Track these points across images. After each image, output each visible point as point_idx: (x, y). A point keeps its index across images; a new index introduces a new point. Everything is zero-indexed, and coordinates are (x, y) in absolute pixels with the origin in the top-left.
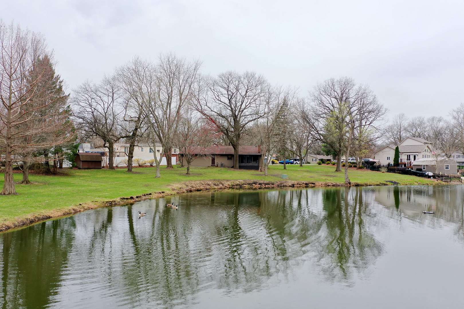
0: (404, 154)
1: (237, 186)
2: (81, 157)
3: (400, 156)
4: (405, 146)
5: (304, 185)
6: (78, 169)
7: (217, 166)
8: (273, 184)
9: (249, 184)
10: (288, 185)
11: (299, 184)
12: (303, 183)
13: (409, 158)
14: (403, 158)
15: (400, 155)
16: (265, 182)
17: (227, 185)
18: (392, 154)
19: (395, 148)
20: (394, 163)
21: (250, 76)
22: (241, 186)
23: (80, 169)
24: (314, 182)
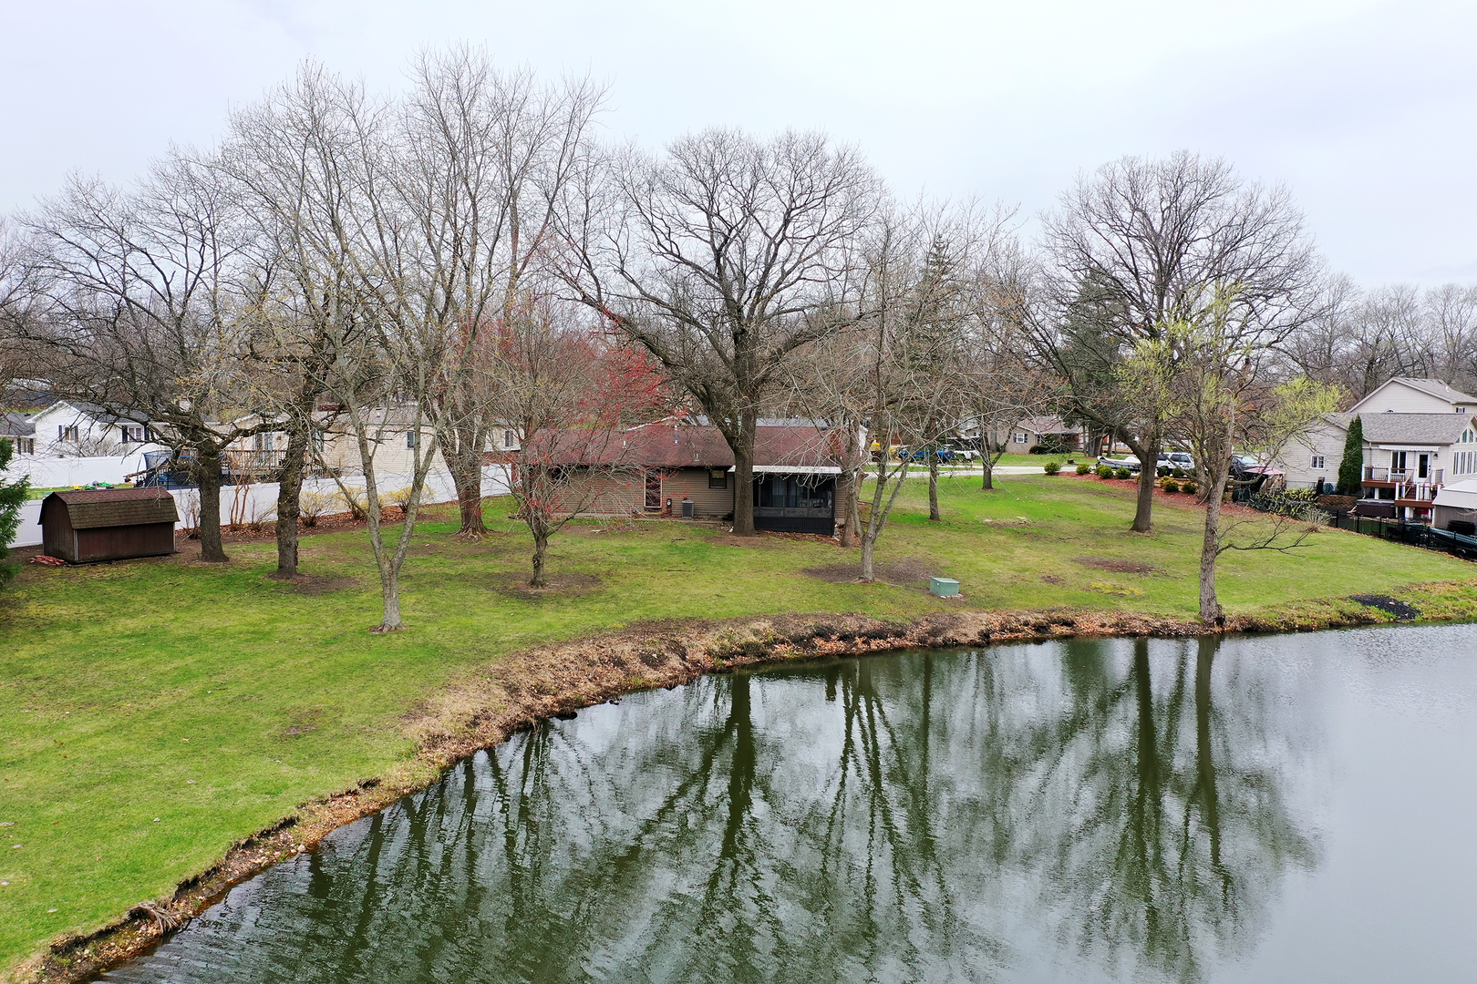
0: (1382, 447)
1: (744, 655)
2: (73, 513)
3: (1366, 454)
4: (1383, 417)
5: (1032, 633)
6: (62, 564)
7: (669, 513)
8: (899, 635)
9: (798, 640)
10: (963, 640)
11: (1011, 631)
12: (1026, 624)
13: (1399, 461)
14: (1378, 464)
15: (1364, 453)
16: (868, 626)
17: (699, 656)
18: (1333, 447)
19: (1347, 425)
20: (1340, 483)
21: (803, 155)
22: (763, 655)
23: (74, 563)
24: (1070, 616)
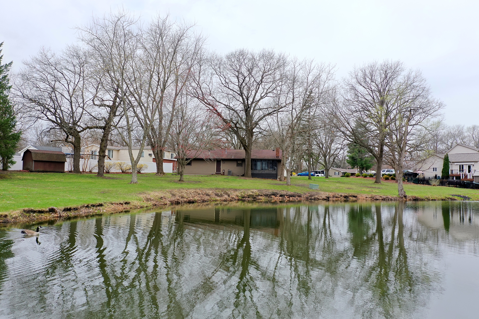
0: (455, 164)
1: (249, 198)
2: (33, 155)
3: (450, 166)
4: (455, 155)
5: (343, 199)
6: (28, 172)
7: (224, 174)
8: (300, 196)
9: (266, 195)
10: (321, 198)
11: (336, 197)
12: (341, 196)
13: (461, 168)
14: (454, 169)
16: (289, 193)
17: (234, 197)
18: (439, 165)
19: (443, 157)
20: (442, 175)
22: (255, 198)
23: (31, 171)
24: (356, 195)
